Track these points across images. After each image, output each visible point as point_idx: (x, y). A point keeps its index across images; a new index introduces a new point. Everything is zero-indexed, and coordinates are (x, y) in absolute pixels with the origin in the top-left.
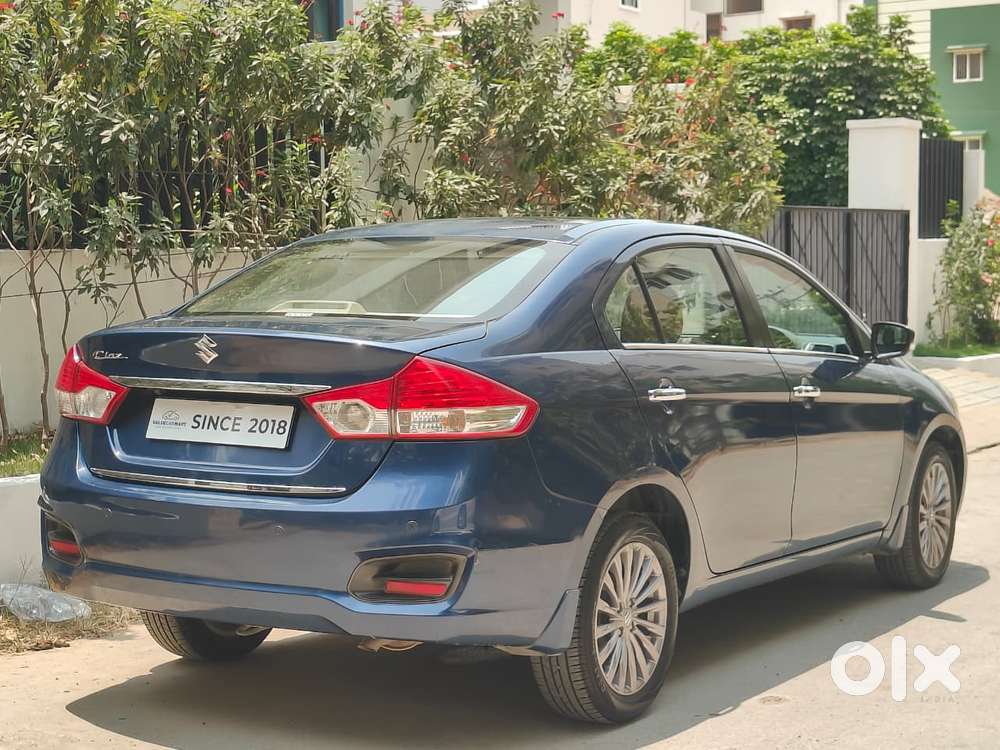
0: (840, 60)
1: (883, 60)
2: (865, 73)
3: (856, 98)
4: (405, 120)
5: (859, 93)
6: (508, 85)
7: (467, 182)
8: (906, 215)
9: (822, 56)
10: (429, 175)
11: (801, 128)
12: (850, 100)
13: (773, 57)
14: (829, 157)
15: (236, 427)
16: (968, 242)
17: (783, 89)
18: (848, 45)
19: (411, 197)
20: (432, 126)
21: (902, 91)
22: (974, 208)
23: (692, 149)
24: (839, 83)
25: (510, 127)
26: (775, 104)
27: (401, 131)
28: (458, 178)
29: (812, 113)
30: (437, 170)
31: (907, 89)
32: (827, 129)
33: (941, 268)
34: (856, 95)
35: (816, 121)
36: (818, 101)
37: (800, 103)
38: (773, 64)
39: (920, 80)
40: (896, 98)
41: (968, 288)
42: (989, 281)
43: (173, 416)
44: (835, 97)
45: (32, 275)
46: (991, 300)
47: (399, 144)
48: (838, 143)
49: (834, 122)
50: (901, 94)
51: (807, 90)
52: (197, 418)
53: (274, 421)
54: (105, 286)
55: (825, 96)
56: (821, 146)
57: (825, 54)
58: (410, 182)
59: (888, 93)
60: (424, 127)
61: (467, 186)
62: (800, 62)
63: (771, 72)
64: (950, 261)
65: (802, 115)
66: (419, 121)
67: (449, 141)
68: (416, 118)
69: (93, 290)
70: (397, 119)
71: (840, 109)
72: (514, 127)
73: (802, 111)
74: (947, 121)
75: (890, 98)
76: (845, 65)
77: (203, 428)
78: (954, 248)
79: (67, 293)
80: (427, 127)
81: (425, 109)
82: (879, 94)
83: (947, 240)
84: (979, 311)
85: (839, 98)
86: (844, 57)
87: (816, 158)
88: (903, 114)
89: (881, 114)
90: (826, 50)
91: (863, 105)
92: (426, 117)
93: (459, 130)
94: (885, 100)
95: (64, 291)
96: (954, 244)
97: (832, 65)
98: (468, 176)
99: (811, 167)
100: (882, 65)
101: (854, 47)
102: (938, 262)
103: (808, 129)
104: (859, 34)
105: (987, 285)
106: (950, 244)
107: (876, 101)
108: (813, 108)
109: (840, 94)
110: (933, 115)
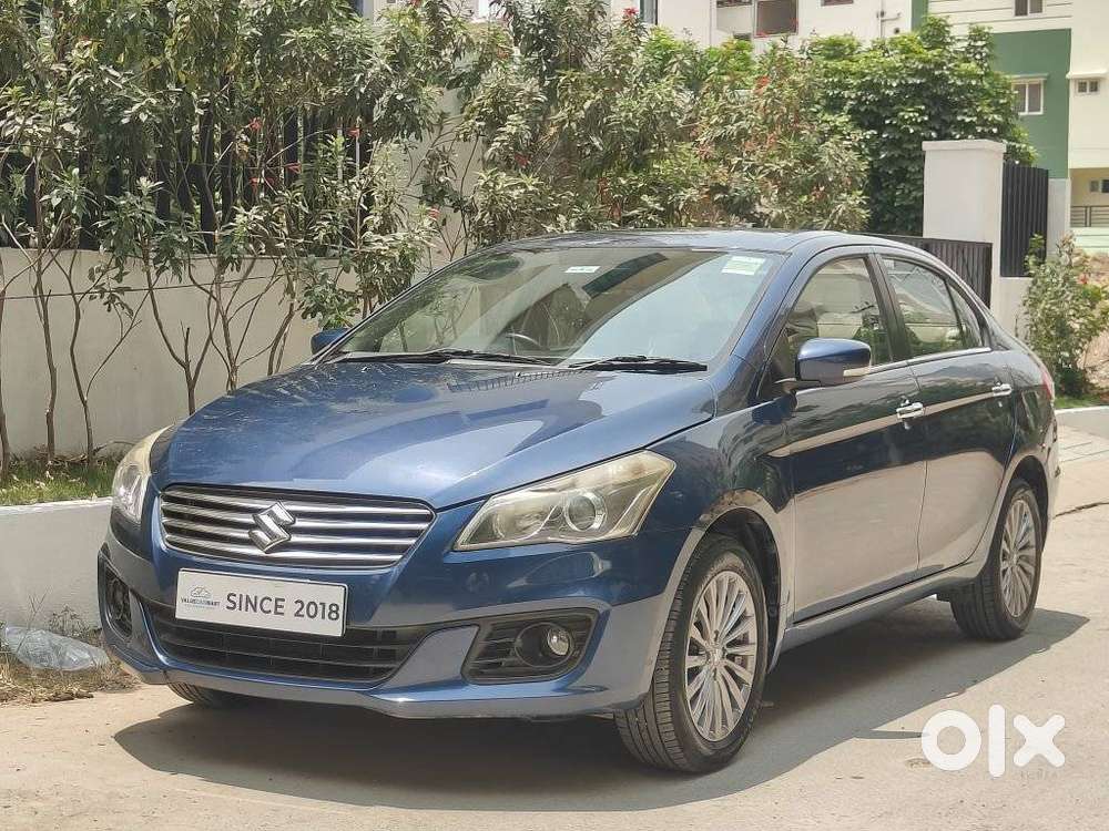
0: (913, 76)
1: (960, 76)
2: (939, 91)
3: (930, 119)
4: (452, 116)
5: (933, 113)
6: (572, 76)
7: (523, 185)
8: (988, 248)
9: (892, 71)
10: (480, 178)
11: (867, 151)
12: (923, 121)
13: (836, 72)
14: (899, 183)
16: (1055, 280)
17: (846, 108)
18: (921, 60)
19: (458, 205)
20: (483, 124)
21: (981, 111)
22: (1060, 244)
23: (773, 156)
24: (911, 101)
25: (574, 125)
26: (837, 123)
27: (447, 129)
28: (512, 180)
29: (879, 135)
30: (490, 172)
31: (986, 110)
32: (896, 153)
33: (1025, 309)
34: (929, 115)
35: (884, 144)
36: (887, 122)
37: (867, 124)
38: (836, 80)
39: (1002, 101)
40: (975, 119)
41: (1053, 333)
42: (1077, 326)
44: (906, 117)
45: (40, 274)
46: (1078, 348)
47: (445, 144)
48: (909, 169)
49: (904, 146)
50: (979, 115)
51: (875, 110)
54: (122, 290)
55: (895, 115)
56: (890, 172)
57: (895, 69)
58: (456, 186)
59: (965, 114)
60: (474, 124)
61: (522, 191)
62: (868, 78)
63: (833, 89)
64: (1035, 302)
65: (868, 137)
66: (468, 118)
67: (503, 141)
68: (465, 114)
69: (107, 294)
70: (443, 115)
71: (912, 131)
72: (578, 125)
73: (869, 132)
74: (1031, 148)
75: (968, 120)
76: (918, 82)
78: (1038, 287)
79: (78, 297)
80: (478, 124)
81: (476, 103)
82: (955, 114)
83: (1031, 279)
84: (1064, 359)
85: (910, 118)
86: (916, 73)
87: (884, 185)
88: (982, 136)
89: (958, 137)
90: (897, 65)
91: (937, 127)
92: (476, 113)
93: (515, 128)
94: (963, 120)
95: (73, 294)
96: (1039, 283)
97: (903, 82)
98: (524, 179)
99: (878, 195)
100: (959, 83)
101: (929, 61)
102: (1020, 302)
103: (875, 153)
104: (933, 48)
105: (1072, 331)
106: (1034, 283)
107: (952, 123)
108: (881, 128)
109: (911, 114)
110: (1016, 140)
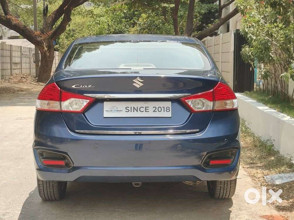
15: (147, 110)
43: (115, 108)
53: (164, 107)
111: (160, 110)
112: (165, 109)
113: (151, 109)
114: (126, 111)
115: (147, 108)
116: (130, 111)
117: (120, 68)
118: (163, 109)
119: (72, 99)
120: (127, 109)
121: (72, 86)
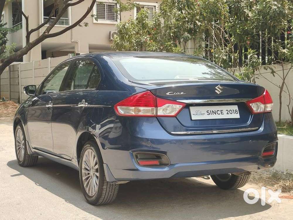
15: (222, 113)
43: (199, 112)
52: (208, 112)
53: (233, 110)
77: (211, 114)
111: (231, 113)
112: (235, 112)
113: (225, 112)
114: (208, 114)
115: (222, 111)
116: (210, 114)
117: (175, 78)
118: (233, 111)
119: (167, 105)
120: (208, 113)
121: (167, 94)
